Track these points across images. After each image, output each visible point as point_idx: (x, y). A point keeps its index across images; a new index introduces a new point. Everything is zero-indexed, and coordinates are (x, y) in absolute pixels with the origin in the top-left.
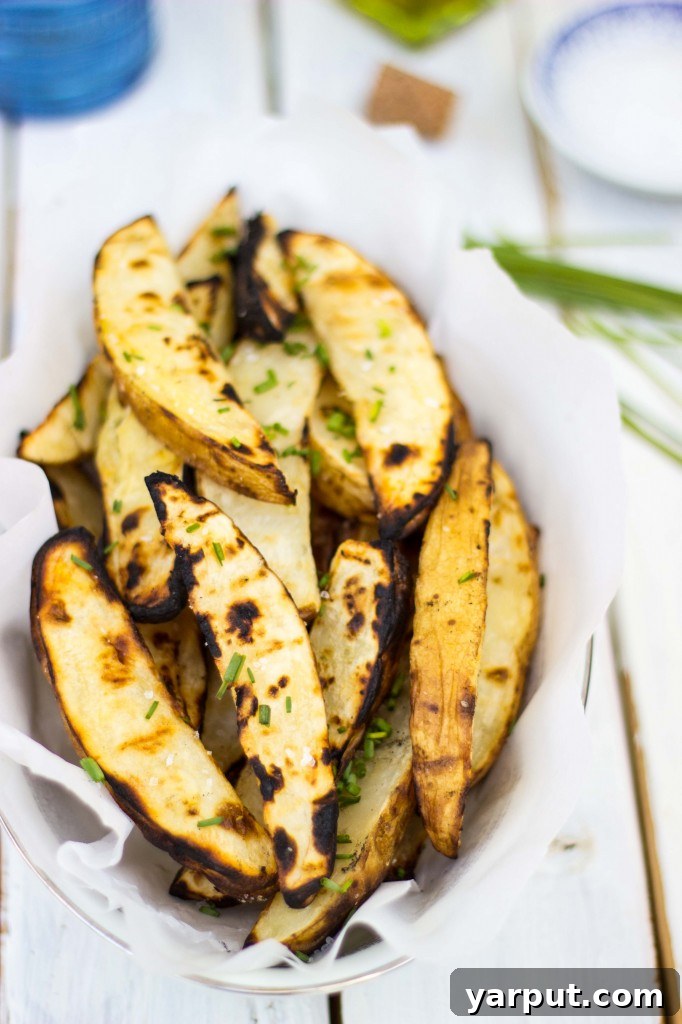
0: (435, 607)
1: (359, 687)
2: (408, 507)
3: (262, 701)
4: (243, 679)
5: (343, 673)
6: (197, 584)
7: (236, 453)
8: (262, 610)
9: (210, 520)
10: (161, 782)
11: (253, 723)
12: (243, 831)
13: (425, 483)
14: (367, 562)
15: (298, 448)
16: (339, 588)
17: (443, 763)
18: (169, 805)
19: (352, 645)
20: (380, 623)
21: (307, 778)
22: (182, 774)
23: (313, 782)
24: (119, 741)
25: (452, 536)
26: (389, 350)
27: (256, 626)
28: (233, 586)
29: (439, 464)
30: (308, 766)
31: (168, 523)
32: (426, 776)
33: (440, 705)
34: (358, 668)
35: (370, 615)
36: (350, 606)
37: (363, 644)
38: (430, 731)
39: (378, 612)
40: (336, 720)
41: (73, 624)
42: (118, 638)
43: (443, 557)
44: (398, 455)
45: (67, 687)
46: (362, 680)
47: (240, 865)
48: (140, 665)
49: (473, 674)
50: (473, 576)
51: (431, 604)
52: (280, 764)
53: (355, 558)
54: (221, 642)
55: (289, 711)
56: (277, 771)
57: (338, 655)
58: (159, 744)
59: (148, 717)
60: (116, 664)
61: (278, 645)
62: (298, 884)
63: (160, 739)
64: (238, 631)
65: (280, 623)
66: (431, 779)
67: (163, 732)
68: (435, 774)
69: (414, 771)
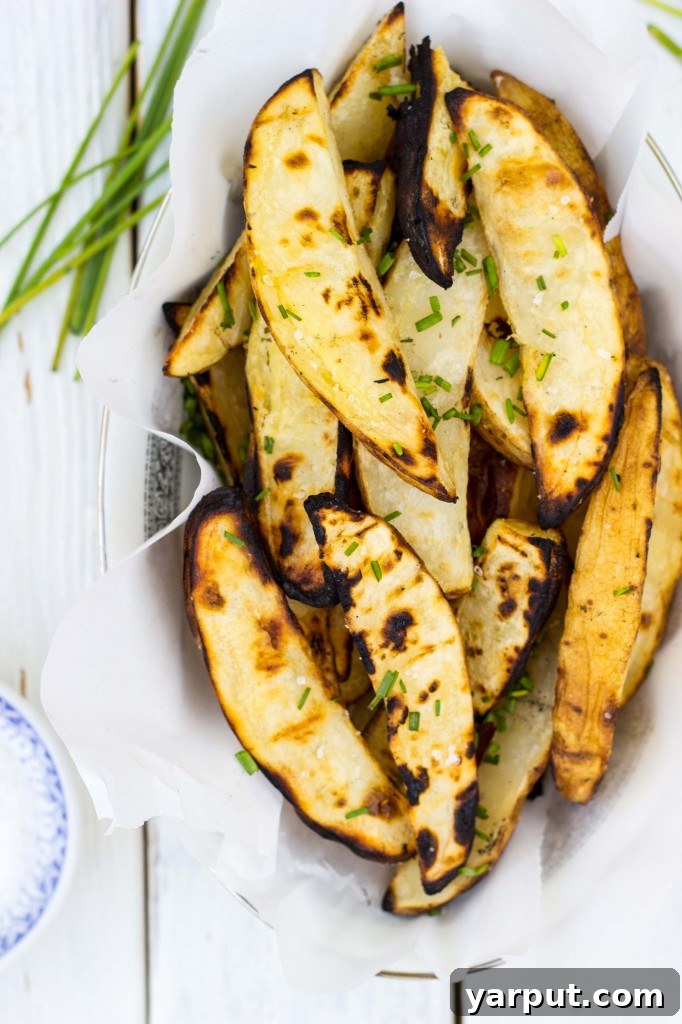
0: (588, 614)
1: (505, 665)
2: (569, 496)
3: (411, 710)
4: (396, 689)
5: (491, 647)
6: (354, 605)
7: (398, 461)
8: (417, 618)
9: (368, 535)
10: (312, 774)
11: (403, 730)
12: (388, 815)
13: (589, 464)
14: (524, 554)
15: (459, 408)
16: (493, 569)
17: (581, 756)
18: (319, 797)
19: (503, 625)
20: (531, 614)
21: (452, 775)
22: (333, 763)
23: (457, 778)
24: (273, 730)
25: (612, 533)
26: (562, 273)
27: (411, 634)
28: (390, 597)
29: (605, 438)
30: (453, 765)
31: (327, 546)
32: (564, 762)
33: (584, 708)
34: (507, 649)
35: (523, 603)
36: (504, 589)
37: (513, 627)
38: (571, 727)
39: (531, 602)
40: (482, 689)
41: (228, 606)
42: (272, 622)
43: (601, 560)
44: (565, 426)
45: (222, 674)
46: (510, 660)
47: (384, 847)
49: (618, 688)
50: (630, 589)
51: (584, 608)
52: (427, 764)
53: (512, 546)
54: (376, 658)
55: (438, 714)
56: (424, 771)
57: (487, 630)
58: (310, 733)
59: (300, 707)
60: (270, 650)
61: (430, 649)
62: (437, 877)
64: (392, 645)
65: (436, 626)
66: (568, 765)
67: (314, 718)
68: (572, 762)
69: (553, 753)
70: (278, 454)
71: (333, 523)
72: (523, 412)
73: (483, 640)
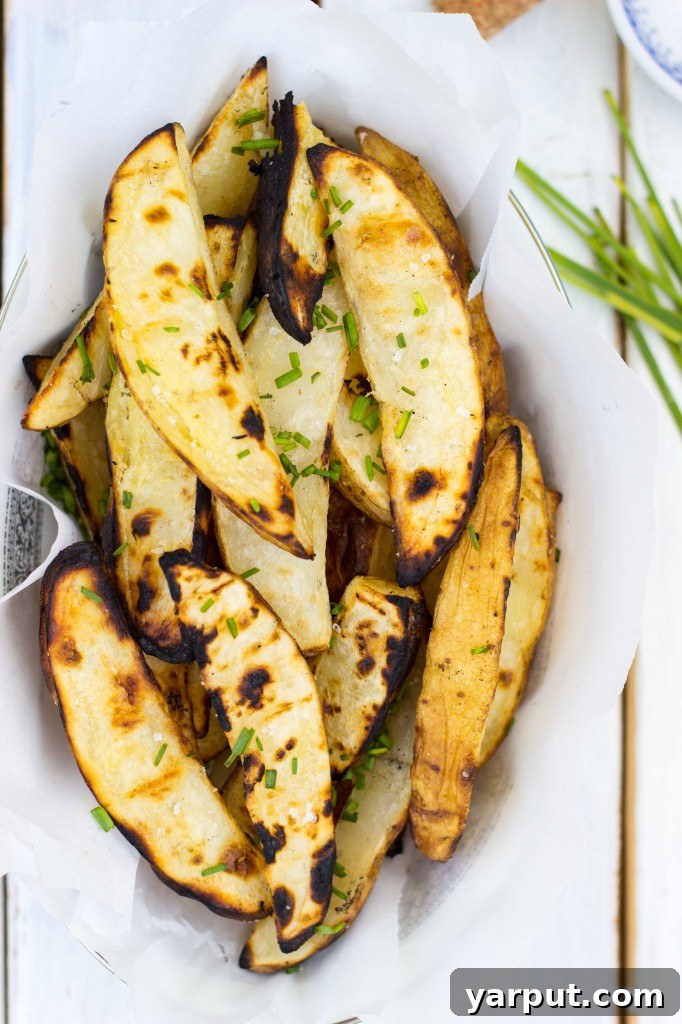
0: (446, 673)
1: (364, 723)
2: (427, 554)
3: (267, 767)
4: (252, 747)
5: (350, 704)
6: (210, 662)
7: (255, 517)
8: (274, 675)
9: (224, 592)
10: (168, 831)
11: (260, 788)
12: (244, 872)
13: (448, 522)
14: (382, 612)
15: (318, 465)
16: (351, 627)
18: (176, 854)
19: (361, 683)
20: (389, 672)
21: (308, 834)
22: (188, 820)
23: (314, 837)
24: (128, 787)
25: (471, 592)
27: (268, 691)
28: (246, 654)
29: (464, 497)
30: (310, 822)
31: (182, 603)
32: (423, 820)
33: (442, 767)
34: (365, 707)
35: (381, 661)
36: (362, 647)
37: (371, 685)
38: (430, 786)
39: (389, 660)
40: (341, 747)
41: (84, 662)
42: (129, 678)
43: (459, 619)
44: (424, 484)
45: (78, 730)
46: (368, 718)
47: (241, 904)
49: (476, 747)
51: (441, 667)
52: (283, 822)
53: (370, 604)
54: (232, 716)
55: (295, 772)
56: (280, 830)
57: (346, 688)
58: (166, 789)
59: (157, 764)
60: (127, 706)
61: (287, 706)
62: (293, 935)
63: (168, 784)
64: (248, 702)
65: (293, 683)
66: (426, 824)
67: (170, 775)
68: (430, 821)
69: (411, 811)
70: (136, 510)
71: (189, 579)
72: (382, 468)
73: (341, 698)
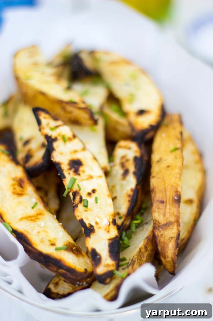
0: (160, 163)
1: (128, 199)
3: (84, 198)
4: (75, 188)
5: (120, 194)
6: (55, 150)
7: (72, 105)
8: (84, 163)
9: (61, 127)
10: (38, 233)
11: (80, 207)
12: (76, 253)
14: (129, 148)
17: (167, 225)
18: (42, 242)
19: (124, 182)
21: (106, 230)
22: (48, 230)
23: (108, 232)
24: (20, 216)
25: (166, 137)
27: (81, 169)
28: (71, 153)
30: (106, 225)
31: (42, 126)
32: (160, 232)
33: (165, 200)
34: (127, 191)
35: (132, 168)
36: (123, 167)
37: (129, 181)
38: (161, 212)
39: (136, 167)
40: (119, 214)
42: (20, 179)
46: (129, 196)
47: (75, 267)
48: (30, 189)
49: (179, 186)
50: (176, 149)
51: (158, 161)
52: (93, 224)
53: (124, 147)
54: (66, 173)
55: (97, 203)
56: (91, 226)
57: (118, 188)
58: (38, 218)
59: (33, 208)
60: (19, 188)
61: (91, 177)
62: (102, 272)
63: (38, 217)
64: (73, 170)
66: (162, 232)
67: (39, 214)
68: (164, 230)
69: (154, 230)
71: (45, 118)
73: (116, 193)
